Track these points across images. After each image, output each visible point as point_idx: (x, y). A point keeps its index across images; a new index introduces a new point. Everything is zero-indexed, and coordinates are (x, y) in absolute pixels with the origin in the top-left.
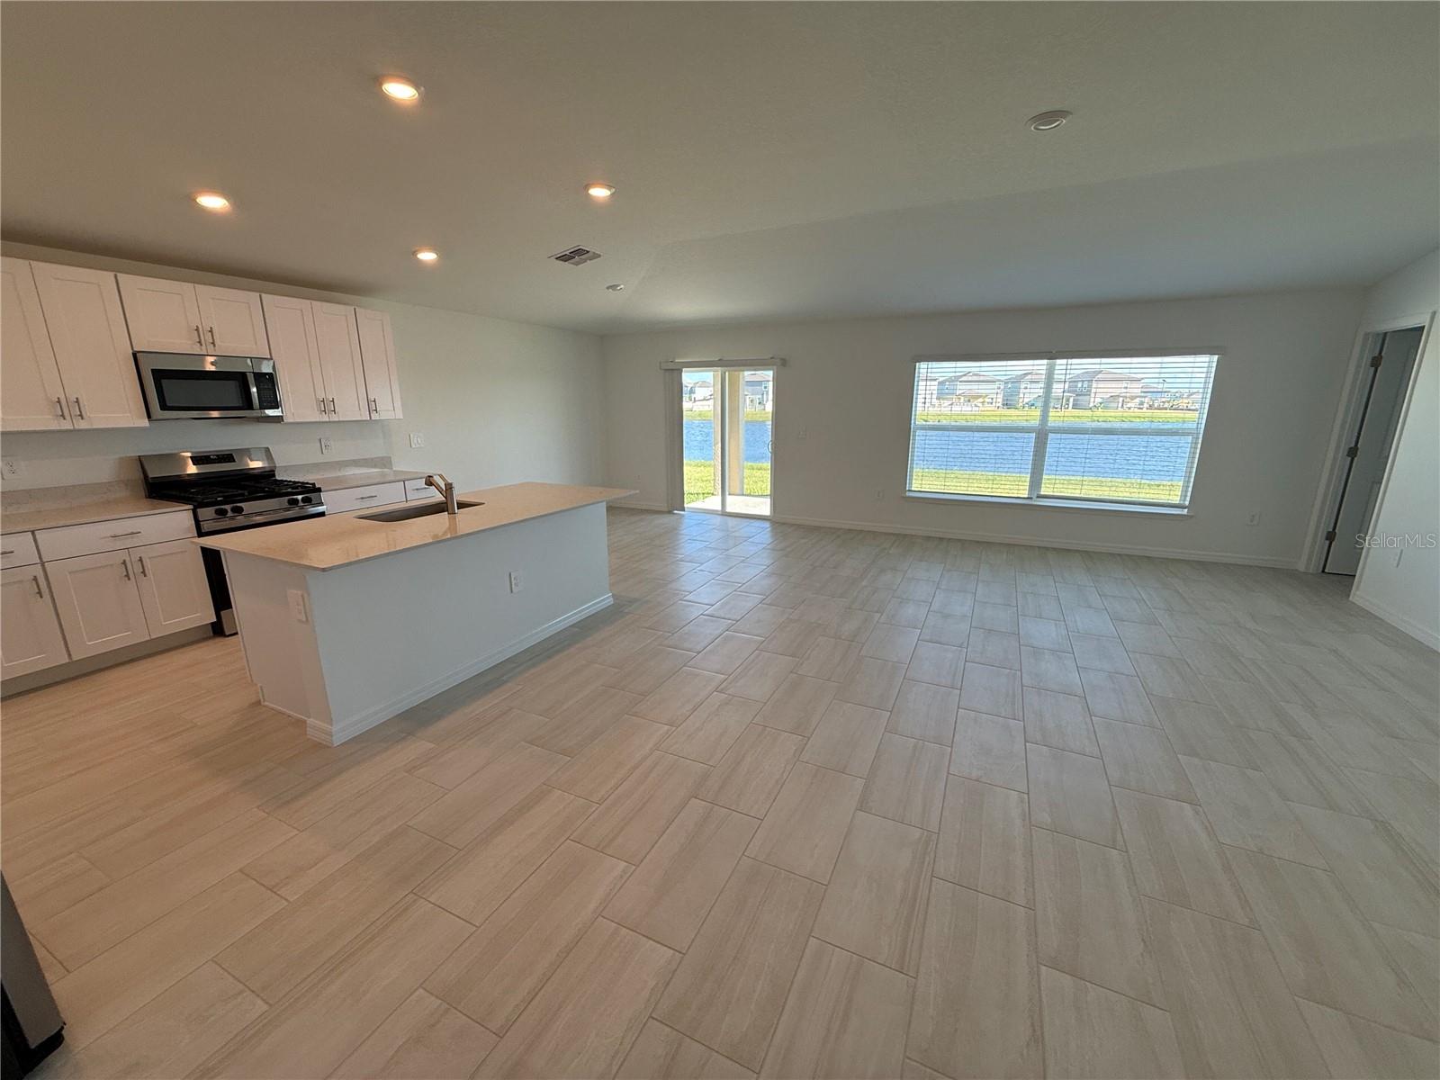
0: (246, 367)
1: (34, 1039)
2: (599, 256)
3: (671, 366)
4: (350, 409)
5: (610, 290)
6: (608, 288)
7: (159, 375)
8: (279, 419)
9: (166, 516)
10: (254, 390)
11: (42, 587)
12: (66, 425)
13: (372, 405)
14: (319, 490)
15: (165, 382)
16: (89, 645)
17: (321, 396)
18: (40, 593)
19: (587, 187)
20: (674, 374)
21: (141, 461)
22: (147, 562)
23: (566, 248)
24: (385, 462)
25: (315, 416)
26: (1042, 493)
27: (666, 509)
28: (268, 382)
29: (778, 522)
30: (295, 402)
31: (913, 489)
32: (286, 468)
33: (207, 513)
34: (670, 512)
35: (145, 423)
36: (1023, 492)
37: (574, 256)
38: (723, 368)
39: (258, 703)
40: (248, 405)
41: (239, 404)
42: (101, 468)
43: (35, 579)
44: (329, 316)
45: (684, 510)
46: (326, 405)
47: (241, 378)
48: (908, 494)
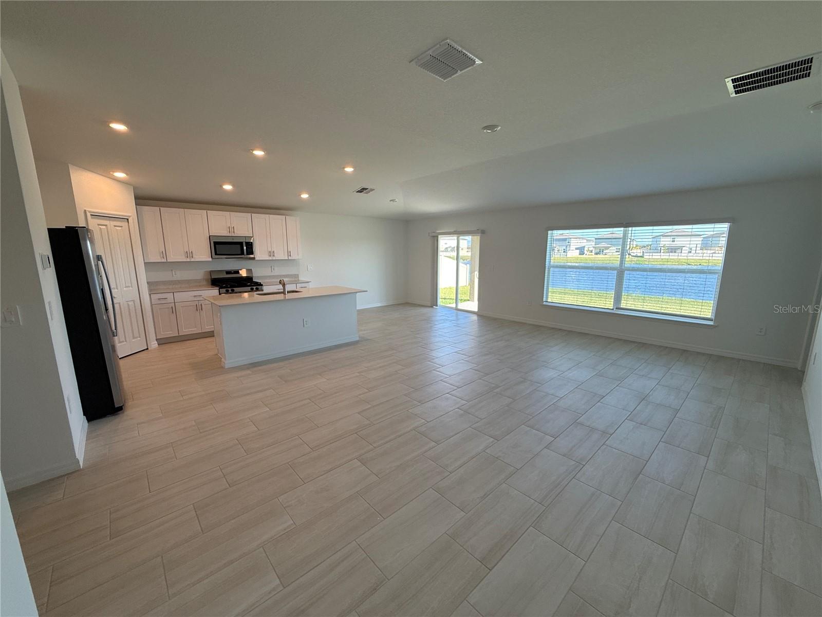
0: (243, 240)
1: (116, 406)
2: (374, 190)
3: (434, 234)
4: (281, 255)
5: (392, 202)
6: (391, 201)
7: (216, 243)
8: (254, 258)
9: (211, 291)
10: (245, 248)
11: (174, 310)
12: (188, 260)
13: (289, 254)
14: (262, 285)
15: (217, 246)
16: (185, 331)
17: (270, 250)
18: (173, 312)
19: (344, 168)
20: (435, 239)
21: (211, 272)
22: (203, 306)
23: (359, 188)
24: (297, 276)
25: (267, 258)
26: (622, 307)
27: (430, 305)
28: (250, 246)
29: (481, 315)
30: (260, 253)
31: (549, 301)
32: (258, 277)
33: (224, 290)
34: (432, 307)
35: (211, 259)
36: (610, 305)
37: (362, 190)
38: (458, 235)
39: (217, 354)
40: (242, 253)
41: (239, 253)
42: (199, 274)
43: (172, 308)
44: (275, 220)
45: (437, 306)
46: (271, 253)
47: (241, 244)
48: (545, 303)
